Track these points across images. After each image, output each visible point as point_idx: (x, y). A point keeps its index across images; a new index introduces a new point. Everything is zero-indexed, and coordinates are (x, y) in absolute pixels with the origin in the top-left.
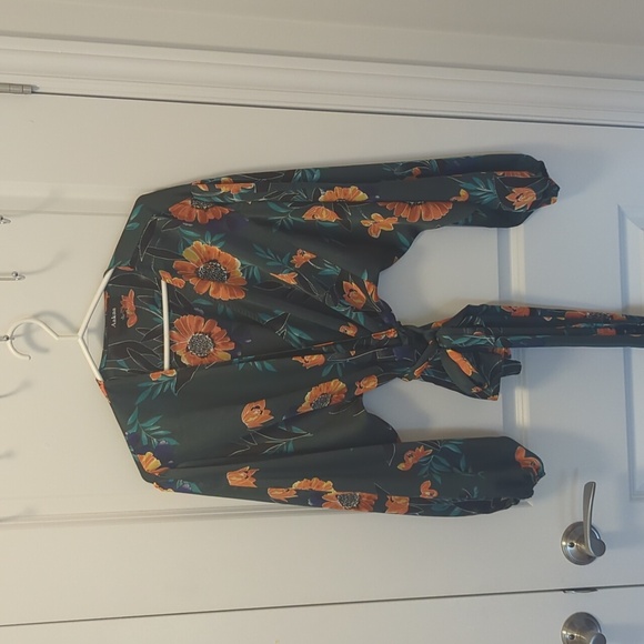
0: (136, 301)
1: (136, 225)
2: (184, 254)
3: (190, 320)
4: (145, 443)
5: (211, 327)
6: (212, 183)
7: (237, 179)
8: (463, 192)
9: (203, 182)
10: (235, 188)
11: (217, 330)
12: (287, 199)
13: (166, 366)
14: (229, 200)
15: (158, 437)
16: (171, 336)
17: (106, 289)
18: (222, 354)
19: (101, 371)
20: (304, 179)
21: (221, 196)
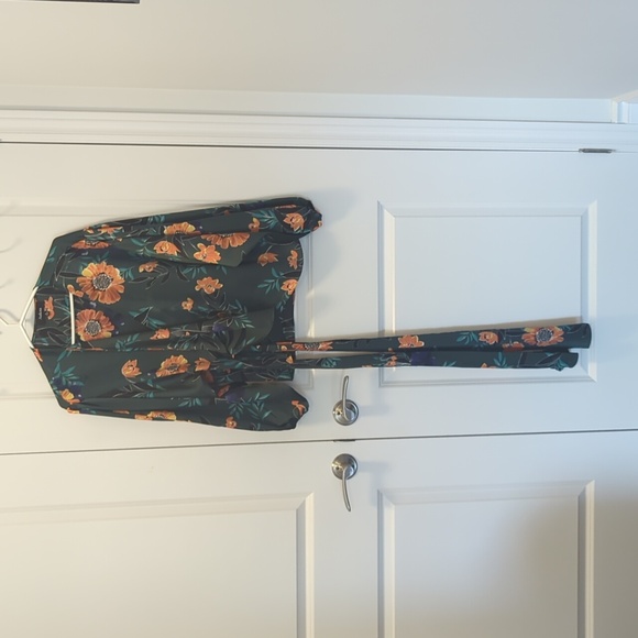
0: (53, 303)
1: (53, 259)
2: (83, 273)
3: (87, 312)
4: (64, 383)
5: (100, 315)
6: (96, 228)
7: (111, 224)
8: (255, 220)
9: (90, 228)
10: (110, 231)
11: (103, 317)
12: (144, 235)
13: (73, 342)
14: (108, 238)
15: (72, 381)
16: (76, 323)
17: (35, 297)
18: (106, 334)
19: (33, 342)
20: (154, 222)
21: (102, 236)
